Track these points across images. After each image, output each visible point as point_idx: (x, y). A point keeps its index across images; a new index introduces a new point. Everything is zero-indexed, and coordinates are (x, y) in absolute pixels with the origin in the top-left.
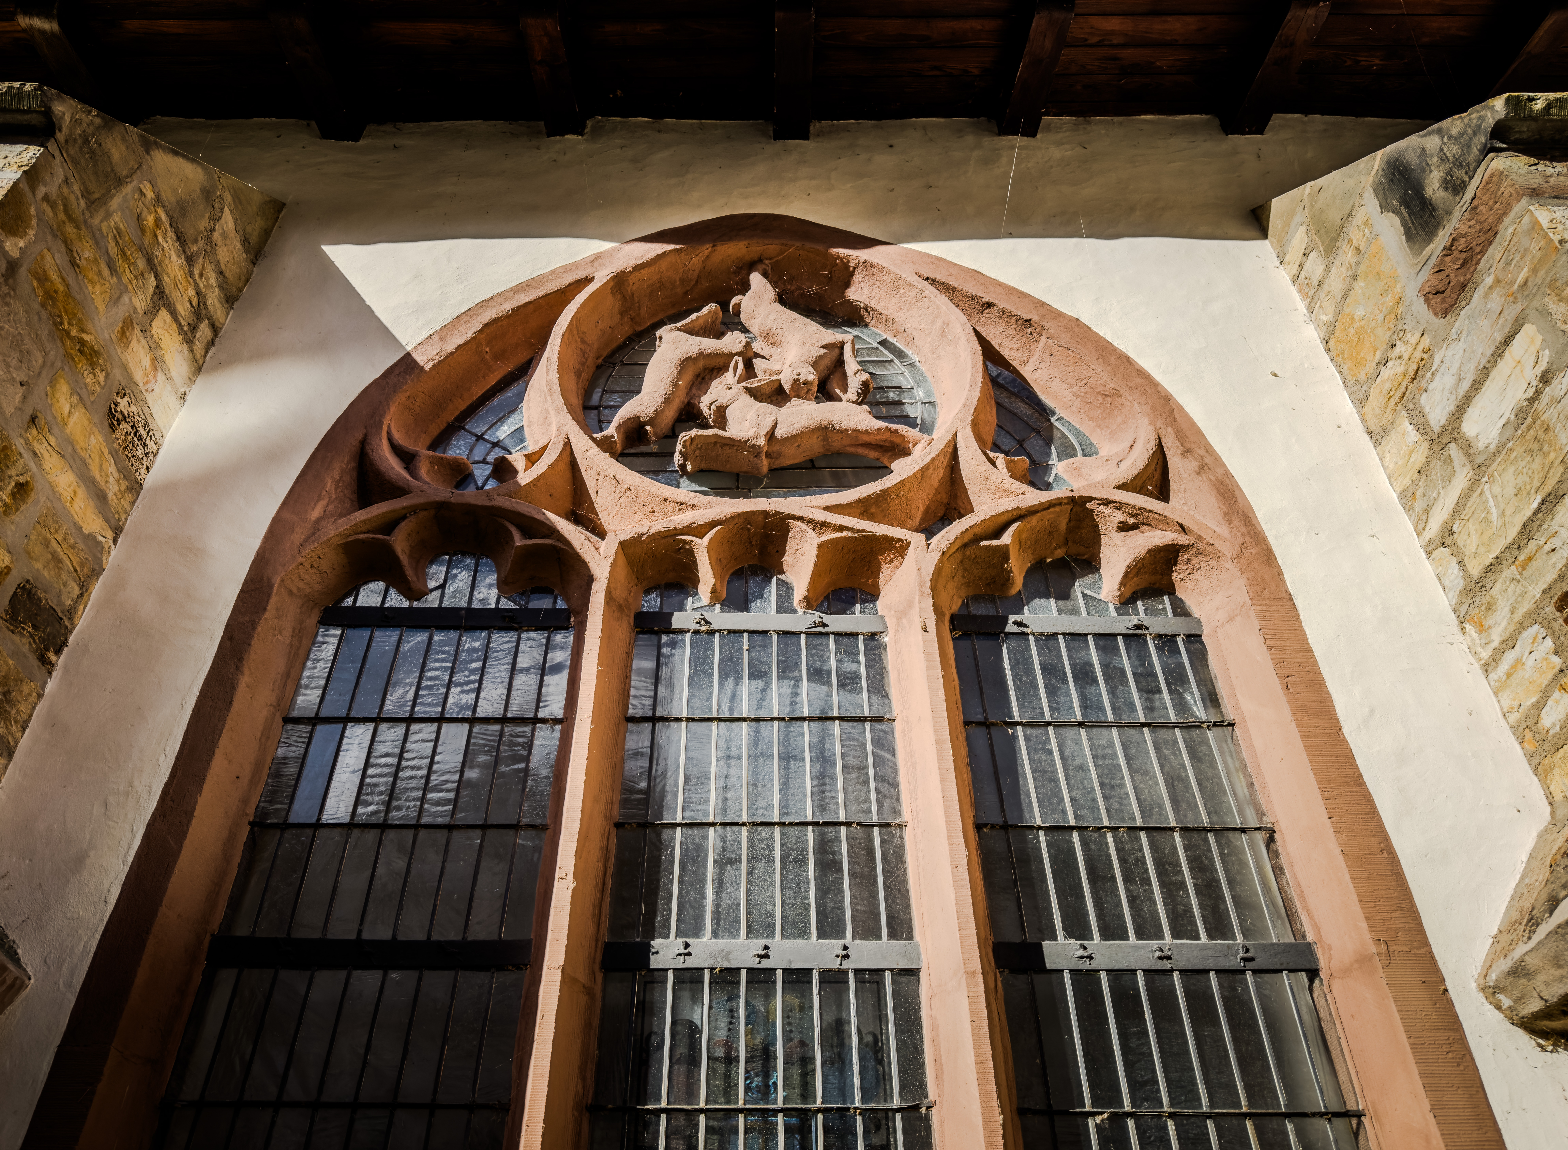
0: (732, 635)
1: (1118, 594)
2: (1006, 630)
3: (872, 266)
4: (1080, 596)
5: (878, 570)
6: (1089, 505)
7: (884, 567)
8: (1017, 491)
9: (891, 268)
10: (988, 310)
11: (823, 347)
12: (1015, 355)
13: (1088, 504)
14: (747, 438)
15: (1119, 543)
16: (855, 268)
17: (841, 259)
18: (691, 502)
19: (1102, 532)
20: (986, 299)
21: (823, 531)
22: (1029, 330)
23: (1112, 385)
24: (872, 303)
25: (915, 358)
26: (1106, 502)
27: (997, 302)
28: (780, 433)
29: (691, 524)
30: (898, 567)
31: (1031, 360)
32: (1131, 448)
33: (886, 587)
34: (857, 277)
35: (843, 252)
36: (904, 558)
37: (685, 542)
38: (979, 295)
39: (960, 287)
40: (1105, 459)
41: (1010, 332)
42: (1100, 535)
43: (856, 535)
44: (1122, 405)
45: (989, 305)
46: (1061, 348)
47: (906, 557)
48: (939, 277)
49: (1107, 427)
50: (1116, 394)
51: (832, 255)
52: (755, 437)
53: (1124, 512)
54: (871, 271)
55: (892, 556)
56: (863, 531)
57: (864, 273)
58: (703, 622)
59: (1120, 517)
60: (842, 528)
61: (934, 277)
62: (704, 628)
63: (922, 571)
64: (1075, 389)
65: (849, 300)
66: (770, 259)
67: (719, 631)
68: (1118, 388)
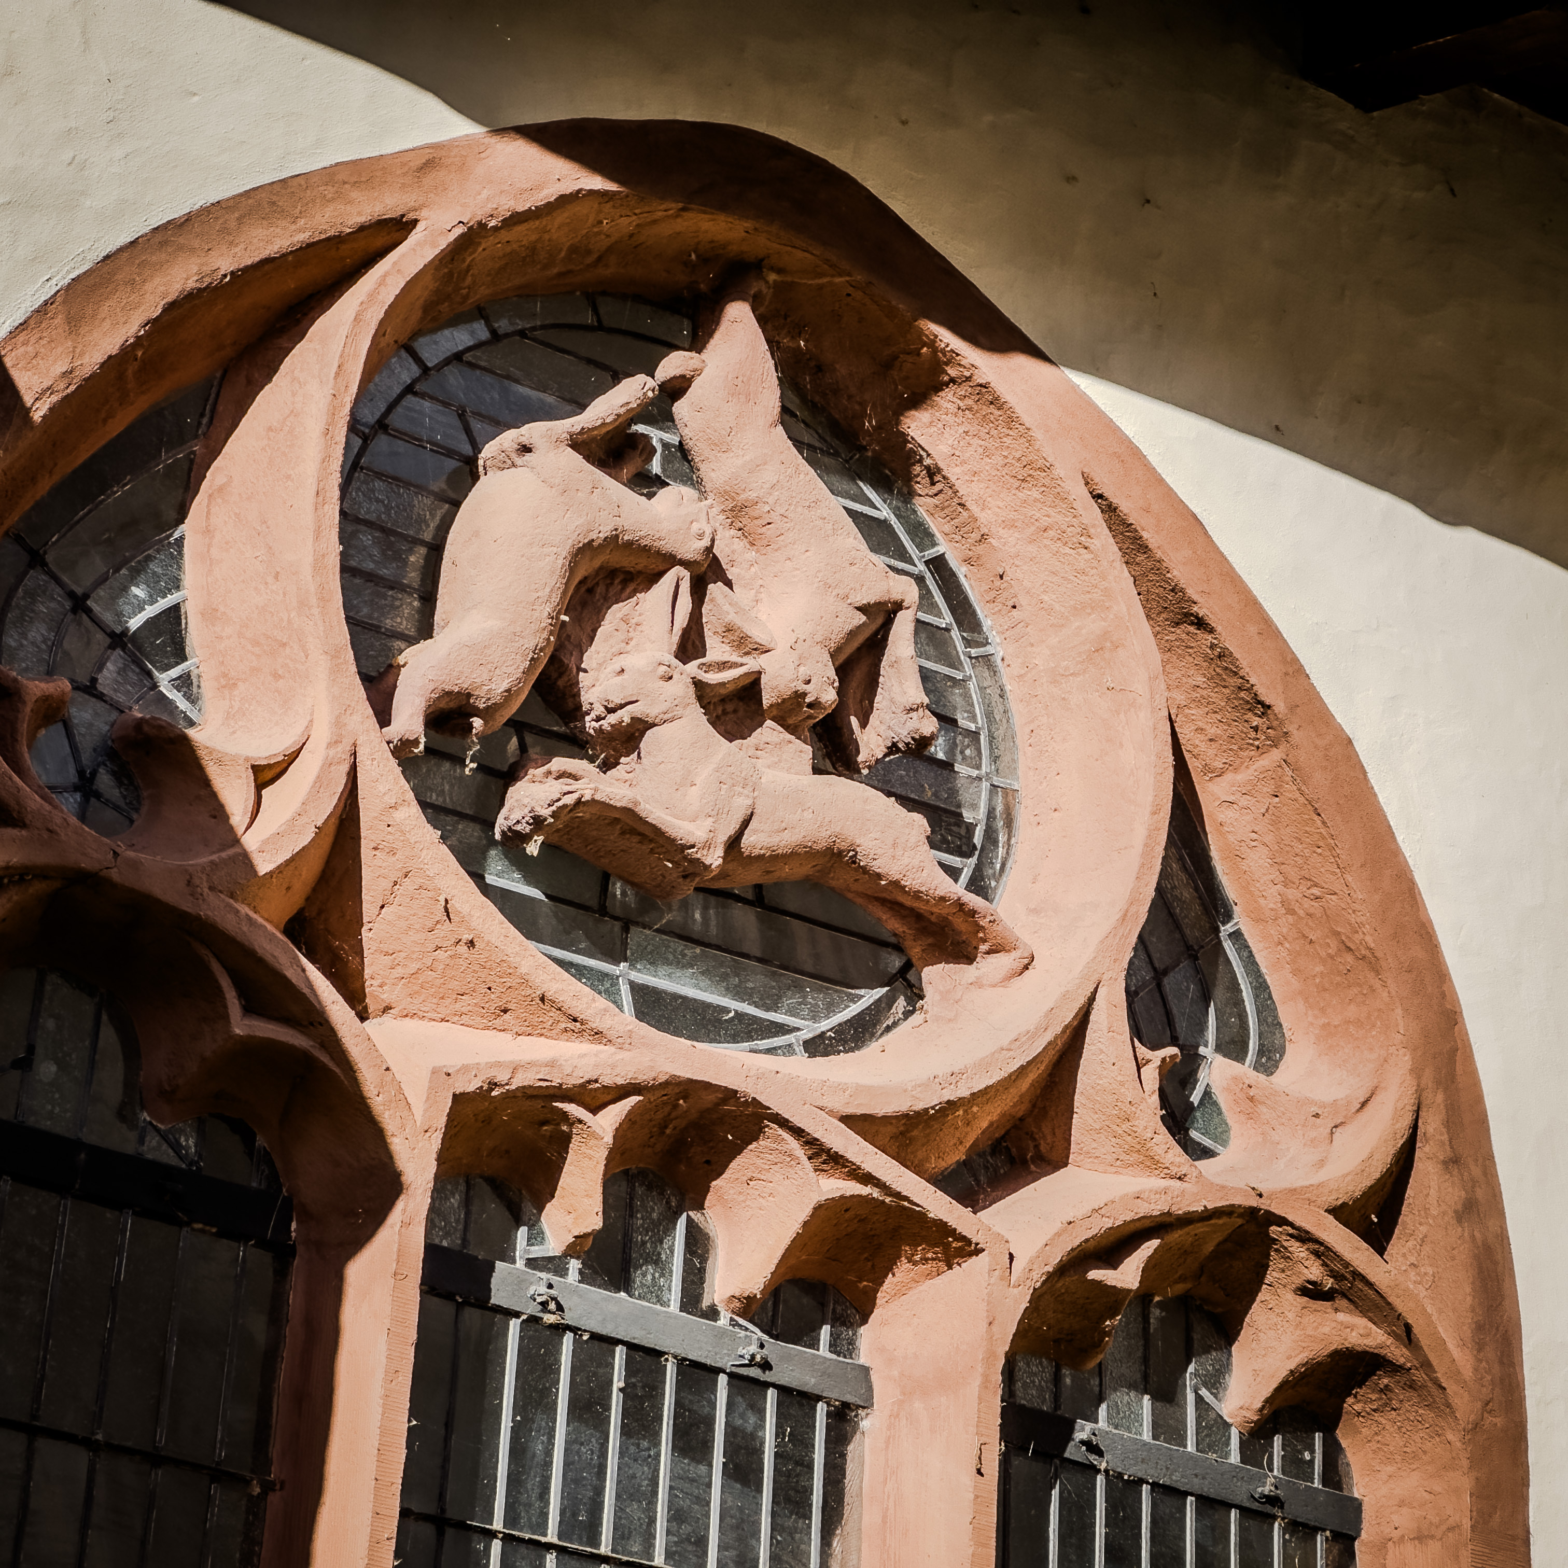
0: (596, 1343)
1: (1255, 1418)
2: (1067, 1455)
3: (996, 402)
4: (1190, 1397)
5: (888, 1269)
6: (1274, 1230)
7: (903, 1270)
8: (1174, 1170)
9: (1037, 434)
10: (1192, 629)
11: (862, 609)
12: (1203, 746)
13: (1273, 1228)
14: (691, 841)
15: (1290, 1316)
16: (953, 380)
17: (934, 349)
18: (596, 1024)
19: (1268, 1279)
20: (1200, 610)
21: (825, 1167)
22: (1256, 721)
23: (1368, 939)
24: (953, 472)
25: (997, 648)
26: (1304, 1237)
27: (1219, 629)
28: (752, 842)
29: (589, 1082)
30: (929, 1276)
31: (1229, 776)
32: (1364, 1104)
33: (891, 1305)
34: (947, 399)
35: (947, 338)
36: (950, 1267)
37: (565, 1115)
38: (1191, 592)
39: (1159, 554)
40: (1314, 1109)
41: (1215, 697)
42: (1261, 1282)
43: (888, 1200)
44: (1372, 990)
45: (1201, 623)
46: (1302, 800)
47: (956, 1268)
48: (1125, 506)
49: (1323, 1010)
50: (1371, 961)
51: (921, 332)
52: (707, 845)
53: (1325, 1264)
54: (986, 410)
55: (930, 1255)
56: (906, 1198)
57: (969, 402)
58: (552, 1306)
59: (1314, 1271)
60: (867, 1179)
61: (1115, 501)
62: (549, 1319)
63: (994, 1328)
64: (1292, 894)
65: (904, 435)
66: (779, 271)
67: (574, 1330)
68: (1379, 954)
